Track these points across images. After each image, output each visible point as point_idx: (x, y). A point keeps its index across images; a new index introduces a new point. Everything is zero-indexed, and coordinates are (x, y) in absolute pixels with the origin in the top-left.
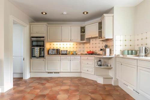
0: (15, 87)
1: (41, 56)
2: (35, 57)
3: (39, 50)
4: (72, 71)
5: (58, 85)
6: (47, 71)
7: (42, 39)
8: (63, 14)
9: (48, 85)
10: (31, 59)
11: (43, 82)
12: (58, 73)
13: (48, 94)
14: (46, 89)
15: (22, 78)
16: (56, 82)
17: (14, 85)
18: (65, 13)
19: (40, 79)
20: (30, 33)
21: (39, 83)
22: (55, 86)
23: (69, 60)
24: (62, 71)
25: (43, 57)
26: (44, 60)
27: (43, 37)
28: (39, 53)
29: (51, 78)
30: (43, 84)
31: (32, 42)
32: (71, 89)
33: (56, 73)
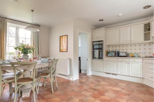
0: (80, 79)
1: (100, 58)
2: (95, 58)
3: (98, 52)
4: (131, 75)
5: (111, 85)
6: (105, 71)
7: (100, 42)
8: (118, 16)
9: (103, 83)
10: (93, 60)
11: (100, 80)
12: (116, 75)
13: (98, 89)
14: (99, 85)
15: (86, 74)
16: (111, 82)
17: (79, 78)
18: (121, 15)
19: (99, 77)
20: (92, 38)
21: (96, 80)
22: (108, 85)
23: (127, 63)
24: (119, 73)
25: (102, 58)
26: (102, 62)
27: (102, 41)
28: (98, 55)
29: (108, 78)
30: (99, 81)
31: (93, 46)
32: (122, 92)
33: (114, 74)
